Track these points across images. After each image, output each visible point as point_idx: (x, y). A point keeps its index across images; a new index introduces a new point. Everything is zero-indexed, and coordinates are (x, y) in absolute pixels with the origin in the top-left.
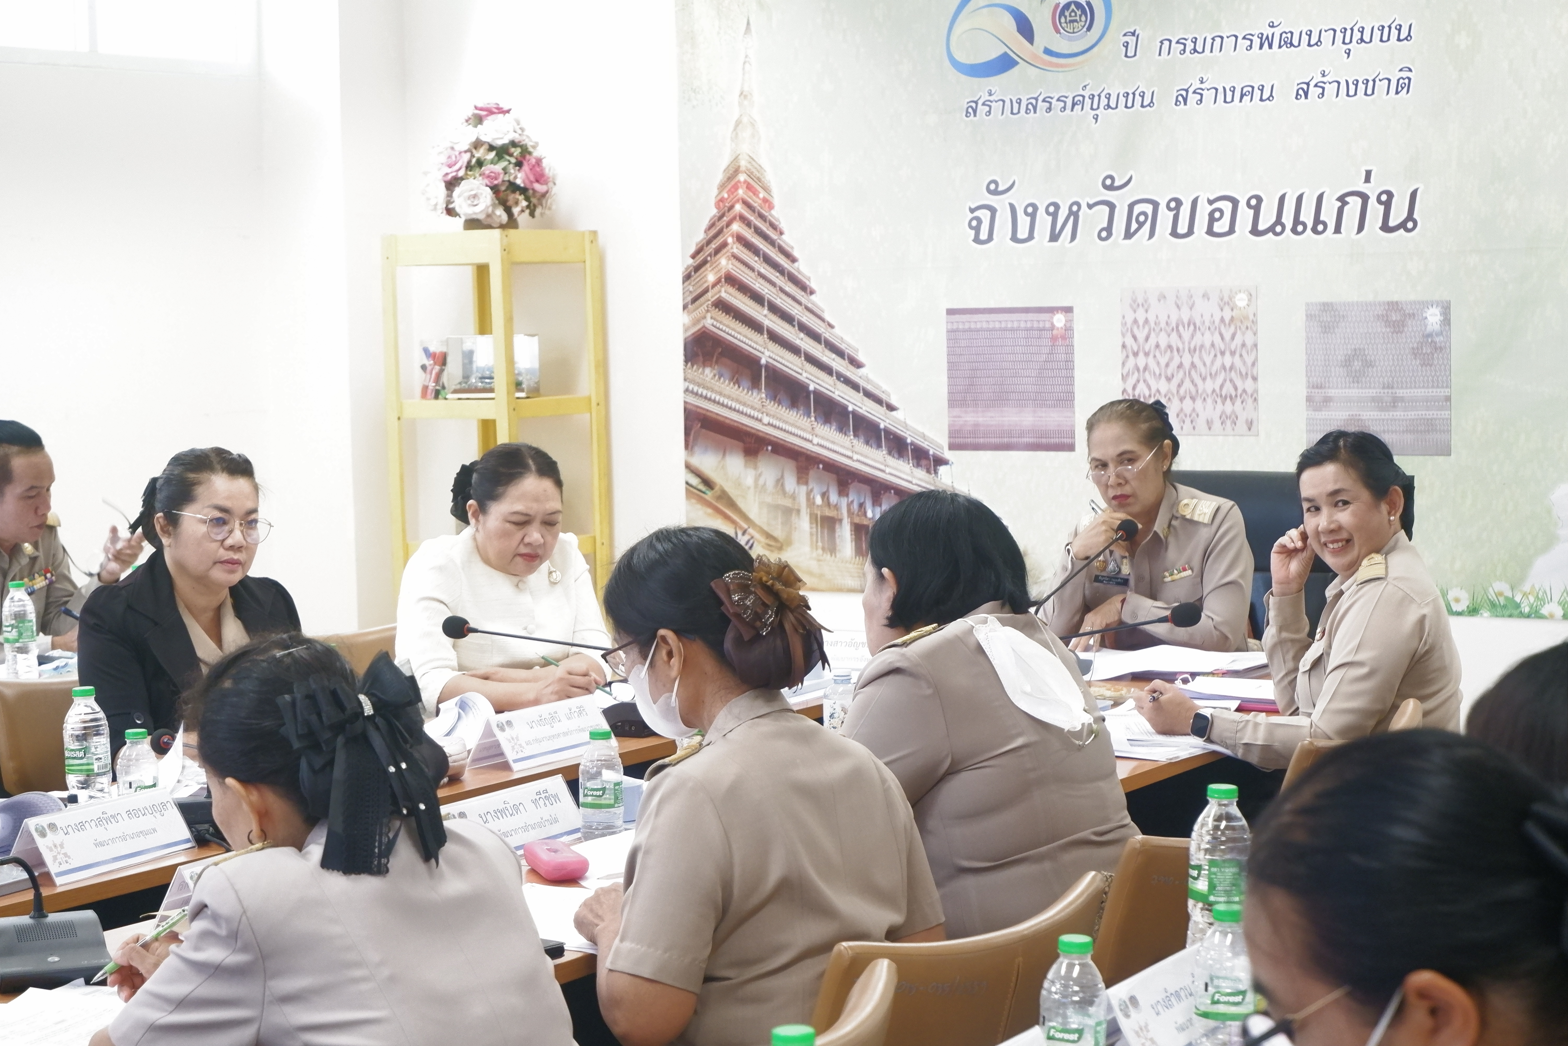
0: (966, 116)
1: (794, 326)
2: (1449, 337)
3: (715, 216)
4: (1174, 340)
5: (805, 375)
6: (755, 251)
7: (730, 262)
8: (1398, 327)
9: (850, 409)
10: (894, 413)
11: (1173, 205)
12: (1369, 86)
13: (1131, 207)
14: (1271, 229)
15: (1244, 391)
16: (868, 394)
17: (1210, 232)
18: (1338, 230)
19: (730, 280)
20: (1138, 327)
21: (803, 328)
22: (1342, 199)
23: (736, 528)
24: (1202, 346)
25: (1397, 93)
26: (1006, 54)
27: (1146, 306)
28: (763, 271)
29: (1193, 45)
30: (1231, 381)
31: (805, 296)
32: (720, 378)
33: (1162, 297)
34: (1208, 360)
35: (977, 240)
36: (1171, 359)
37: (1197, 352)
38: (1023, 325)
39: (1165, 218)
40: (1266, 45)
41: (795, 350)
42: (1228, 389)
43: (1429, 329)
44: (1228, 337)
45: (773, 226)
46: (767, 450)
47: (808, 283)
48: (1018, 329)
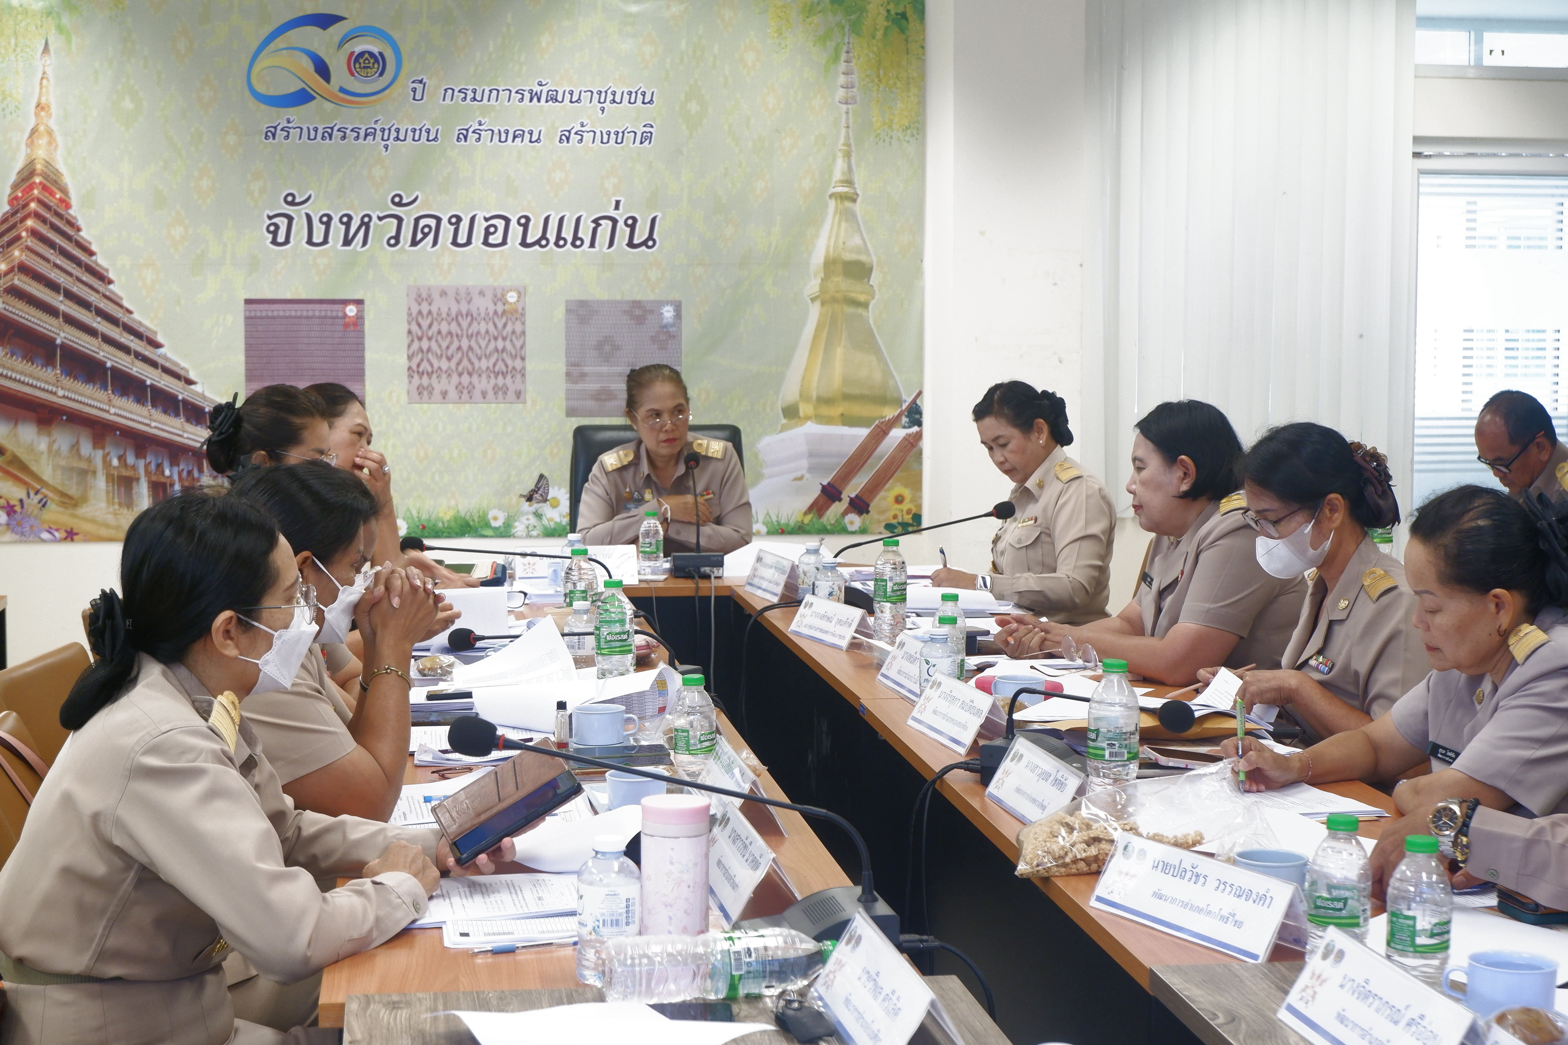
0: (266, 138)
1: (91, 311)
2: (680, 329)
3: (7, 212)
4: (454, 327)
5: (102, 354)
6: (52, 245)
7: (24, 254)
8: (640, 320)
9: (148, 382)
10: (193, 387)
11: (454, 220)
12: (620, 137)
13: (417, 220)
14: (537, 243)
15: (514, 368)
16: (166, 371)
17: (486, 243)
18: (592, 245)
19: (24, 269)
20: (422, 317)
21: (100, 313)
22: (596, 222)
23: (28, 489)
24: (478, 333)
25: (641, 143)
26: (303, 90)
27: (429, 300)
28: (58, 262)
29: (472, 94)
30: (503, 360)
31: (103, 285)
32: (12, 356)
33: (443, 293)
34: (483, 344)
35: (274, 242)
36: (451, 343)
37: (474, 338)
38: (317, 314)
39: (447, 230)
40: (535, 99)
41: (92, 332)
42: (500, 366)
43: (665, 321)
44: (500, 325)
45: (70, 223)
46: (62, 419)
47: (106, 274)
48: (313, 317)
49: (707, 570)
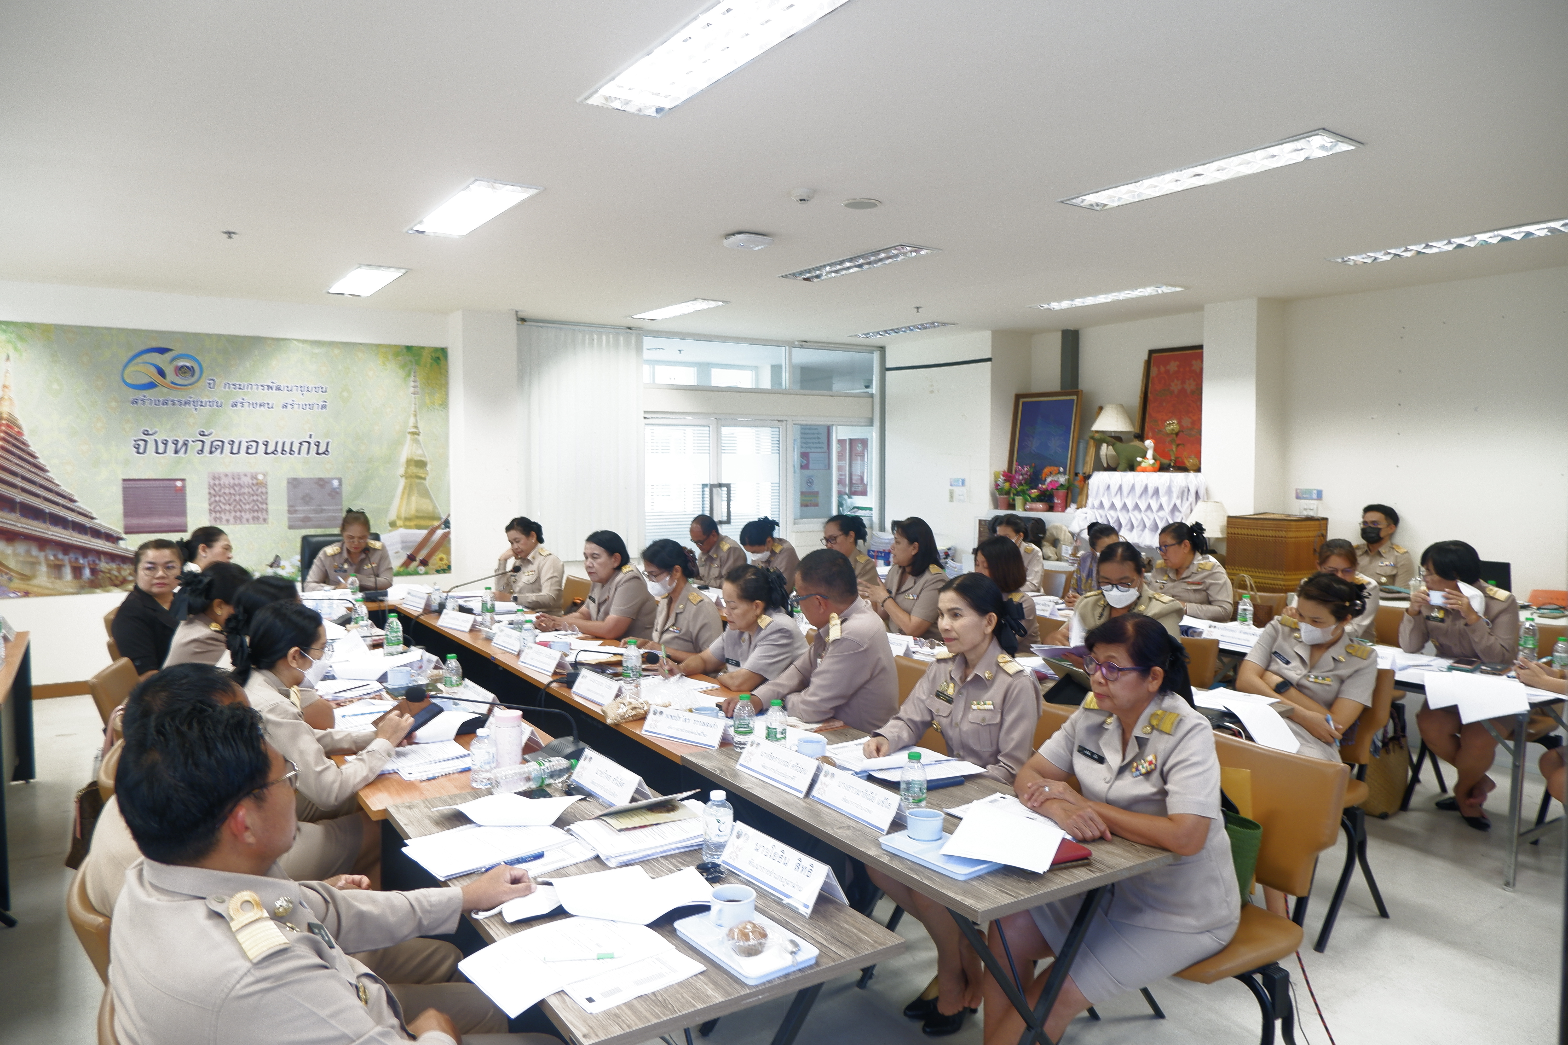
0: (132, 404)
1: (36, 486)
2: (341, 490)
5: (42, 506)
6: (12, 454)
8: (322, 486)
9: (70, 519)
10: (94, 521)
11: (231, 443)
12: (311, 406)
13: (212, 443)
14: (272, 453)
15: (262, 508)
16: (79, 513)
18: (299, 453)
20: (216, 486)
21: (41, 486)
22: (301, 443)
24: (244, 493)
25: (321, 409)
26: (151, 382)
27: (219, 479)
28: (17, 462)
29: (239, 387)
30: (257, 505)
31: (43, 473)
33: (226, 475)
34: (247, 498)
36: (231, 498)
37: (242, 495)
38: (161, 485)
39: (227, 447)
40: (270, 389)
41: (37, 496)
42: (256, 507)
43: (334, 487)
44: (255, 489)
45: (23, 443)
46: (20, 538)
47: (44, 468)
48: (160, 487)
49: (381, 598)
